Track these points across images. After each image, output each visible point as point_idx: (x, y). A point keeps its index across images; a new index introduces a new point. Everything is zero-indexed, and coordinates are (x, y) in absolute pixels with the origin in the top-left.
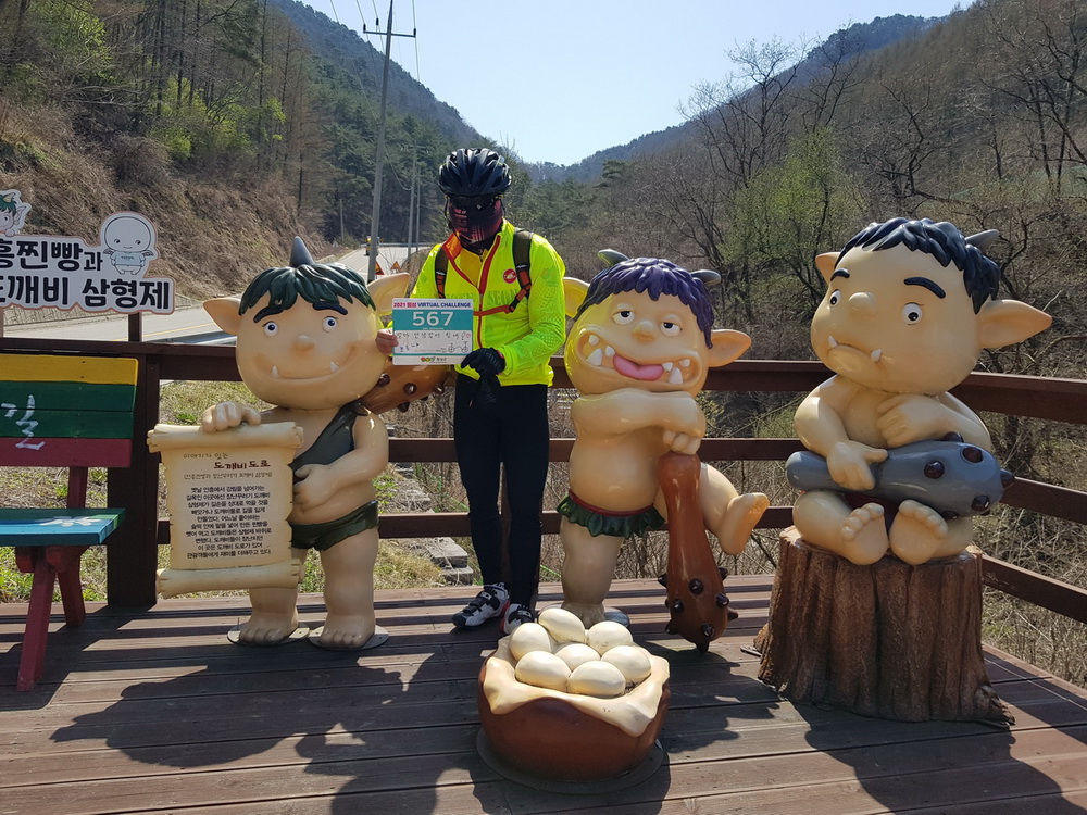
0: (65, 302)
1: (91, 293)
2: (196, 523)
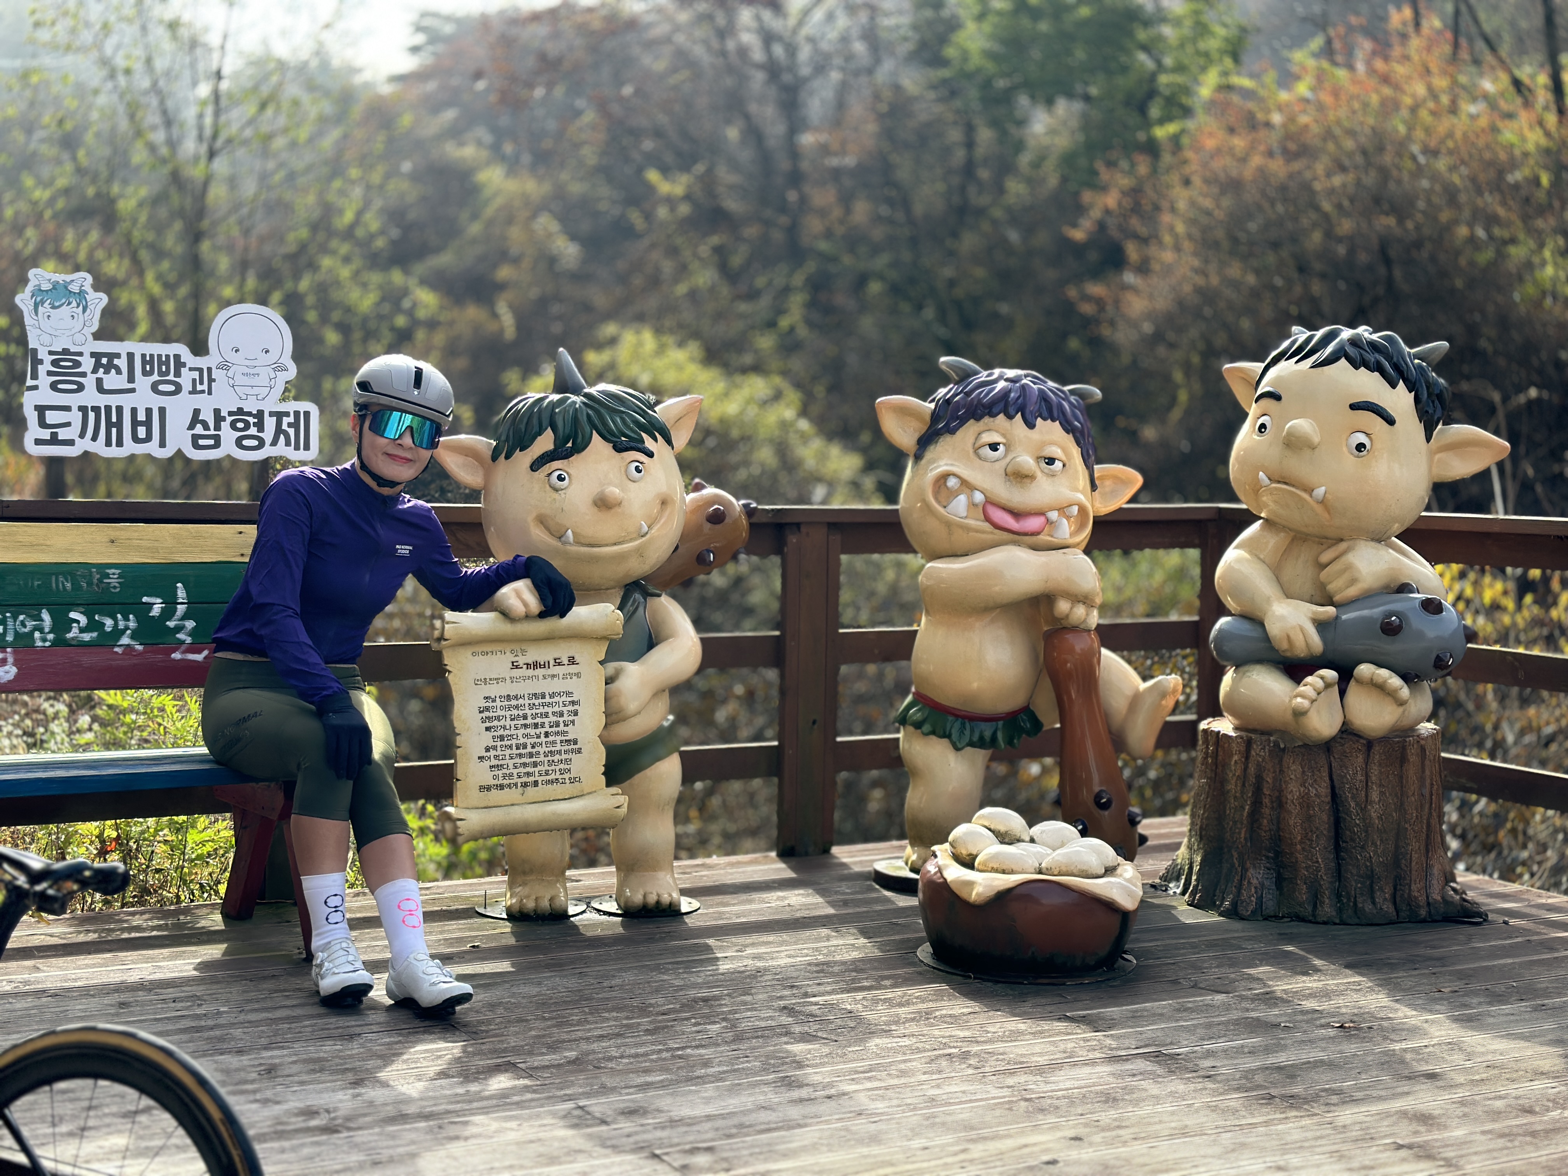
2: (491, 743)
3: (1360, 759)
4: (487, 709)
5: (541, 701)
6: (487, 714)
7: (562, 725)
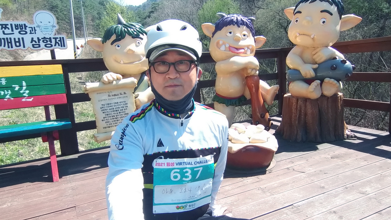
0: (24, 47)
1: (34, 43)
2: (105, 116)
3: (326, 102)
4: (103, 108)
5: (117, 104)
6: (102, 109)
7: (124, 110)
